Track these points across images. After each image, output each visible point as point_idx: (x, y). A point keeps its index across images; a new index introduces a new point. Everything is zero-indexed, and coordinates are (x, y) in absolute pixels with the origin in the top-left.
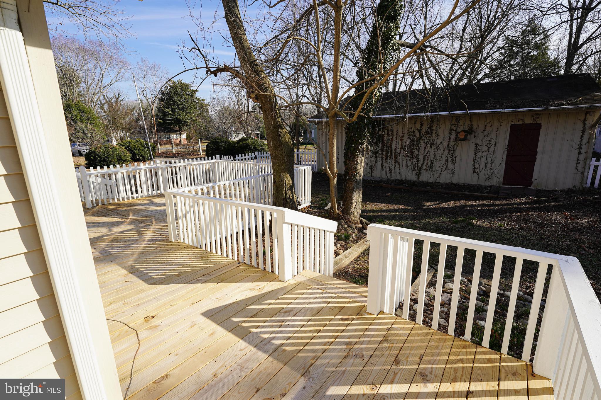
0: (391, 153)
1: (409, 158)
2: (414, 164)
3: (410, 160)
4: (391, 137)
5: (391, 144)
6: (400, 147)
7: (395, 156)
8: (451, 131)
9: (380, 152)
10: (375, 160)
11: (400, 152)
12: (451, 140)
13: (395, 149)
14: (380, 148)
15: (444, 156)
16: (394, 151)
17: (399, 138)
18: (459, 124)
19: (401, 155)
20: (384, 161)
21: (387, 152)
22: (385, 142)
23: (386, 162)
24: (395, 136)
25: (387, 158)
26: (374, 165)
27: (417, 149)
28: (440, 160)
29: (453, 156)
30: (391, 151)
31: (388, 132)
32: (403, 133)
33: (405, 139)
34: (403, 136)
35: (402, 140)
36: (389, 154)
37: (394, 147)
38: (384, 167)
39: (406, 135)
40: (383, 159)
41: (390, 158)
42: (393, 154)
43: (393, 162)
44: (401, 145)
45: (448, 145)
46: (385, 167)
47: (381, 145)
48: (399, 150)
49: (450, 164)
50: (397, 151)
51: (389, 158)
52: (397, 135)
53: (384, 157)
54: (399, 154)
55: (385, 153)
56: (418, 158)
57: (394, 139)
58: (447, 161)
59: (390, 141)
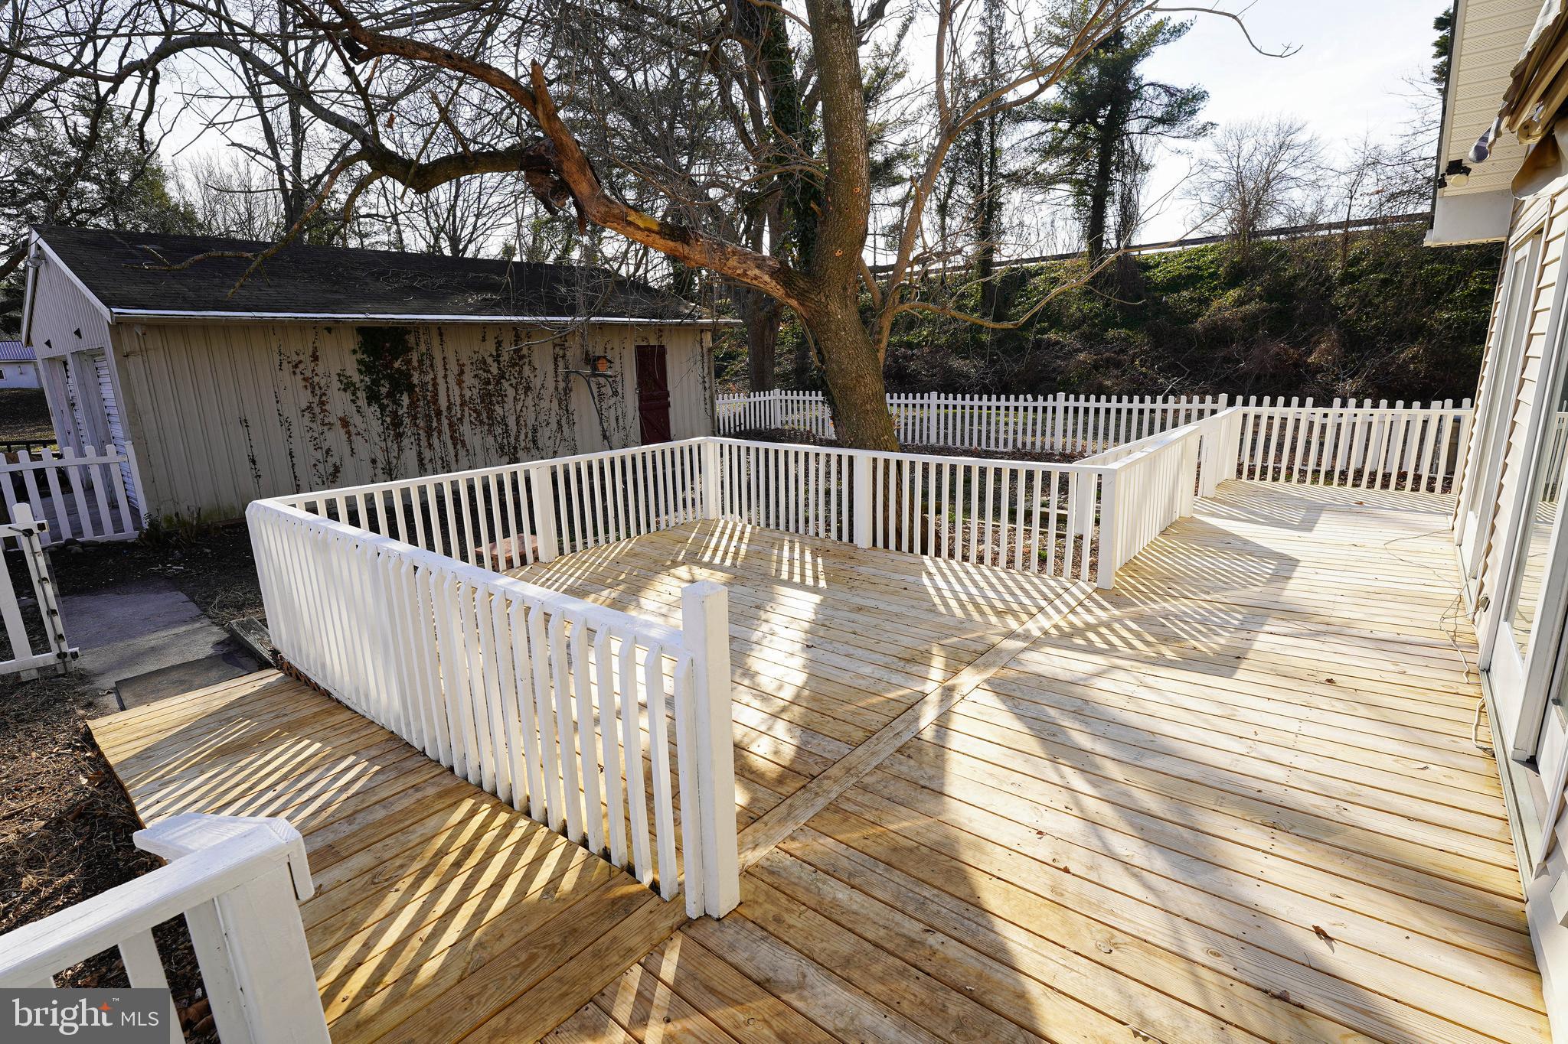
0: (439, 420)
1: (486, 427)
2: (500, 440)
3: (490, 431)
4: (431, 376)
5: (436, 394)
6: (458, 401)
7: (451, 425)
8: (556, 359)
9: (407, 420)
10: (395, 446)
11: (463, 415)
12: (560, 378)
13: (449, 408)
14: (405, 409)
15: (553, 413)
16: (445, 413)
17: (452, 379)
18: (567, 344)
19: (466, 420)
20: (424, 443)
21: (428, 417)
22: (417, 389)
23: (430, 446)
24: (441, 373)
25: (429, 436)
26: (395, 461)
27: (498, 403)
28: (548, 424)
29: (567, 411)
30: (439, 413)
31: (421, 362)
32: (459, 365)
33: (469, 379)
34: (462, 373)
35: (460, 383)
36: (435, 424)
37: (443, 403)
38: (426, 461)
39: (467, 369)
40: (419, 439)
41: (440, 432)
42: (445, 422)
43: (449, 442)
44: (462, 396)
45: (557, 388)
46: (431, 460)
47: (405, 400)
48: (458, 408)
49: (565, 427)
50: (453, 412)
51: (435, 434)
52: (446, 369)
53: (421, 432)
54: (461, 420)
55: (421, 423)
56: (507, 426)
57: (440, 381)
58: (559, 423)
59: (430, 388)
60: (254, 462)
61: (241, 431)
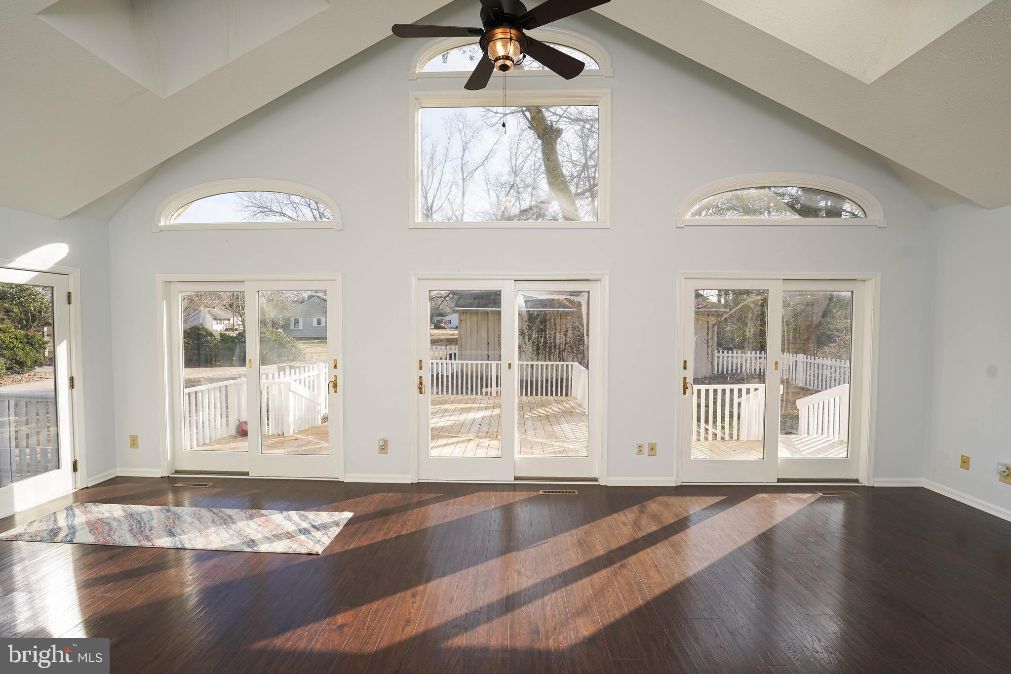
0: (555, 349)
1: (575, 354)
2: (580, 360)
3: (576, 356)
4: (554, 332)
6: (564, 342)
7: (560, 352)
9: (541, 348)
11: (565, 348)
13: (559, 345)
16: (557, 347)
19: (566, 350)
24: (558, 331)
27: (582, 344)
32: (566, 328)
33: (570, 334)
34: (567, 331)
35: (566, 335)
36: (553, 351)
39: (570, 329)
41: (554, 354)
42: (557, 350)
44: (566, 340)
48: (563, 345)
52: (560, 329)
54: (564, 350)
55: (547, 350)
56: (584, 354)
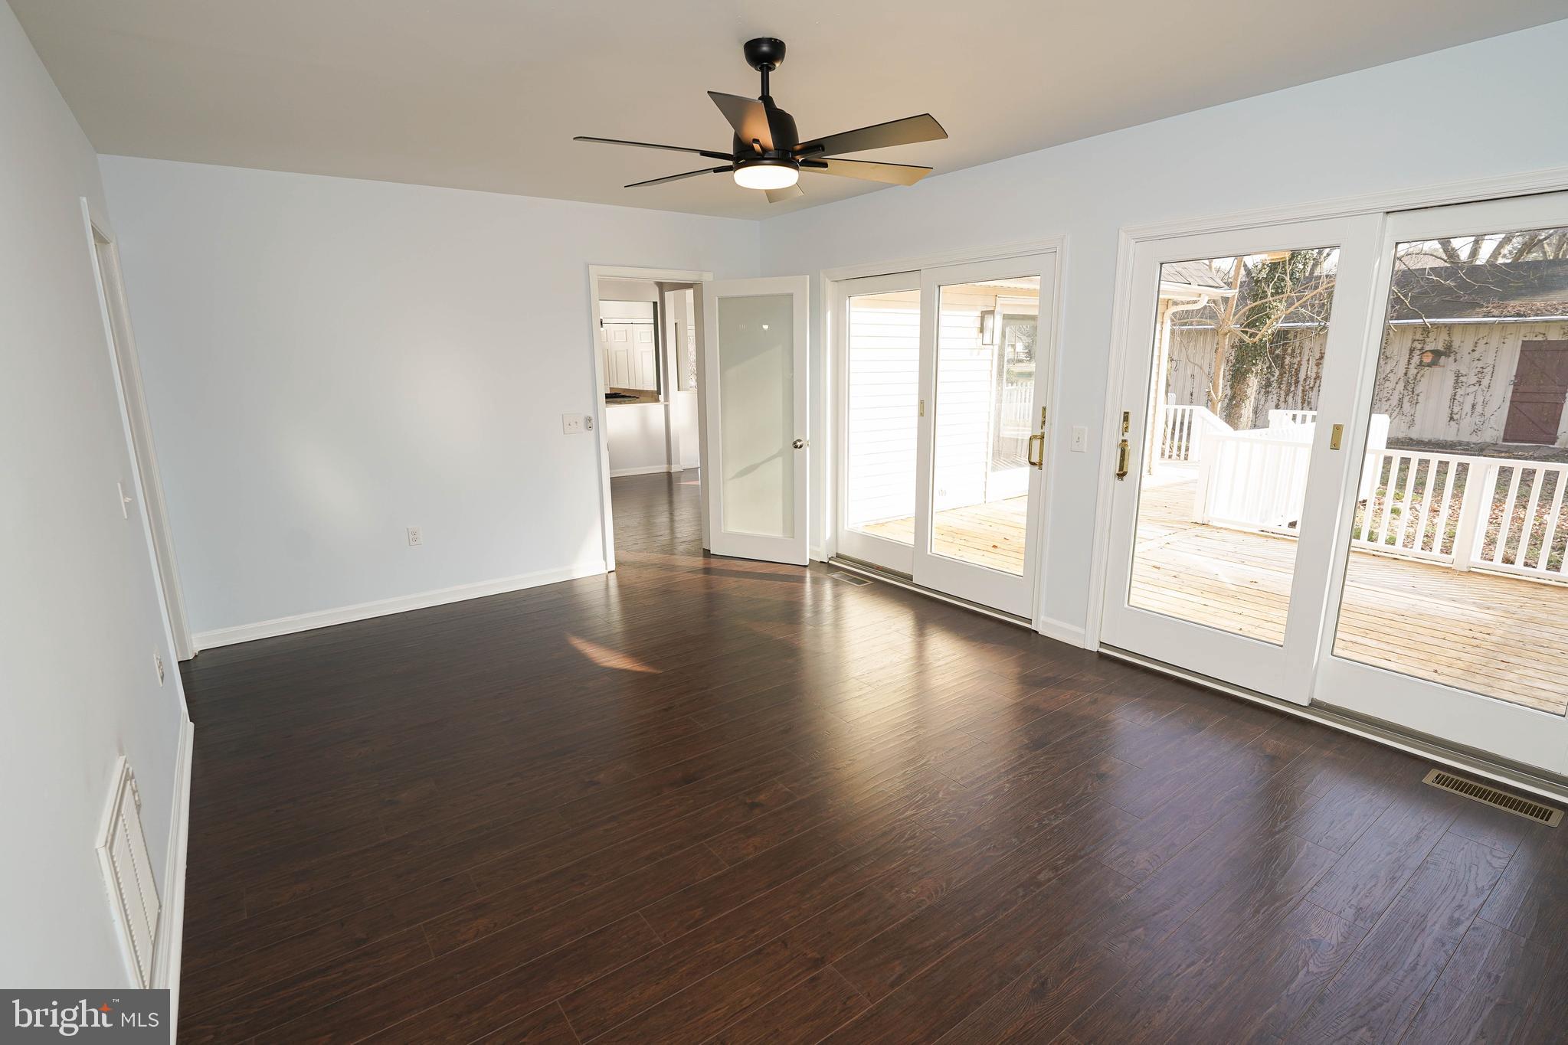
5: (1298, 371)
8: (1412, 350)
10: (1263, 399)
12: (1412, 366)
14: (1275, 378)
15: (1396, 393)
17: (1312, 362)
18: (1427, 340)
20: (1282, 399)
21: (1289, 384)
22: (1287, 367)
25: (1287, 395)
26: (1261, 407)
28: (1388, 400)
29: (1413, 392)
30: (1297, 382)
31: (1293, 351)
37: (1302, 376)
43: (1300, 401)
45: (1406, 374)
47: (1277, 373)
49: (1406, 405)
50: (1308, 383)
51: (1291, 395)
53: (1282, 392)
57: (1304, 363)
58: (1401, 400)
59: (1296, 366)
60: (1192, 395)
61: (1191, 380)
